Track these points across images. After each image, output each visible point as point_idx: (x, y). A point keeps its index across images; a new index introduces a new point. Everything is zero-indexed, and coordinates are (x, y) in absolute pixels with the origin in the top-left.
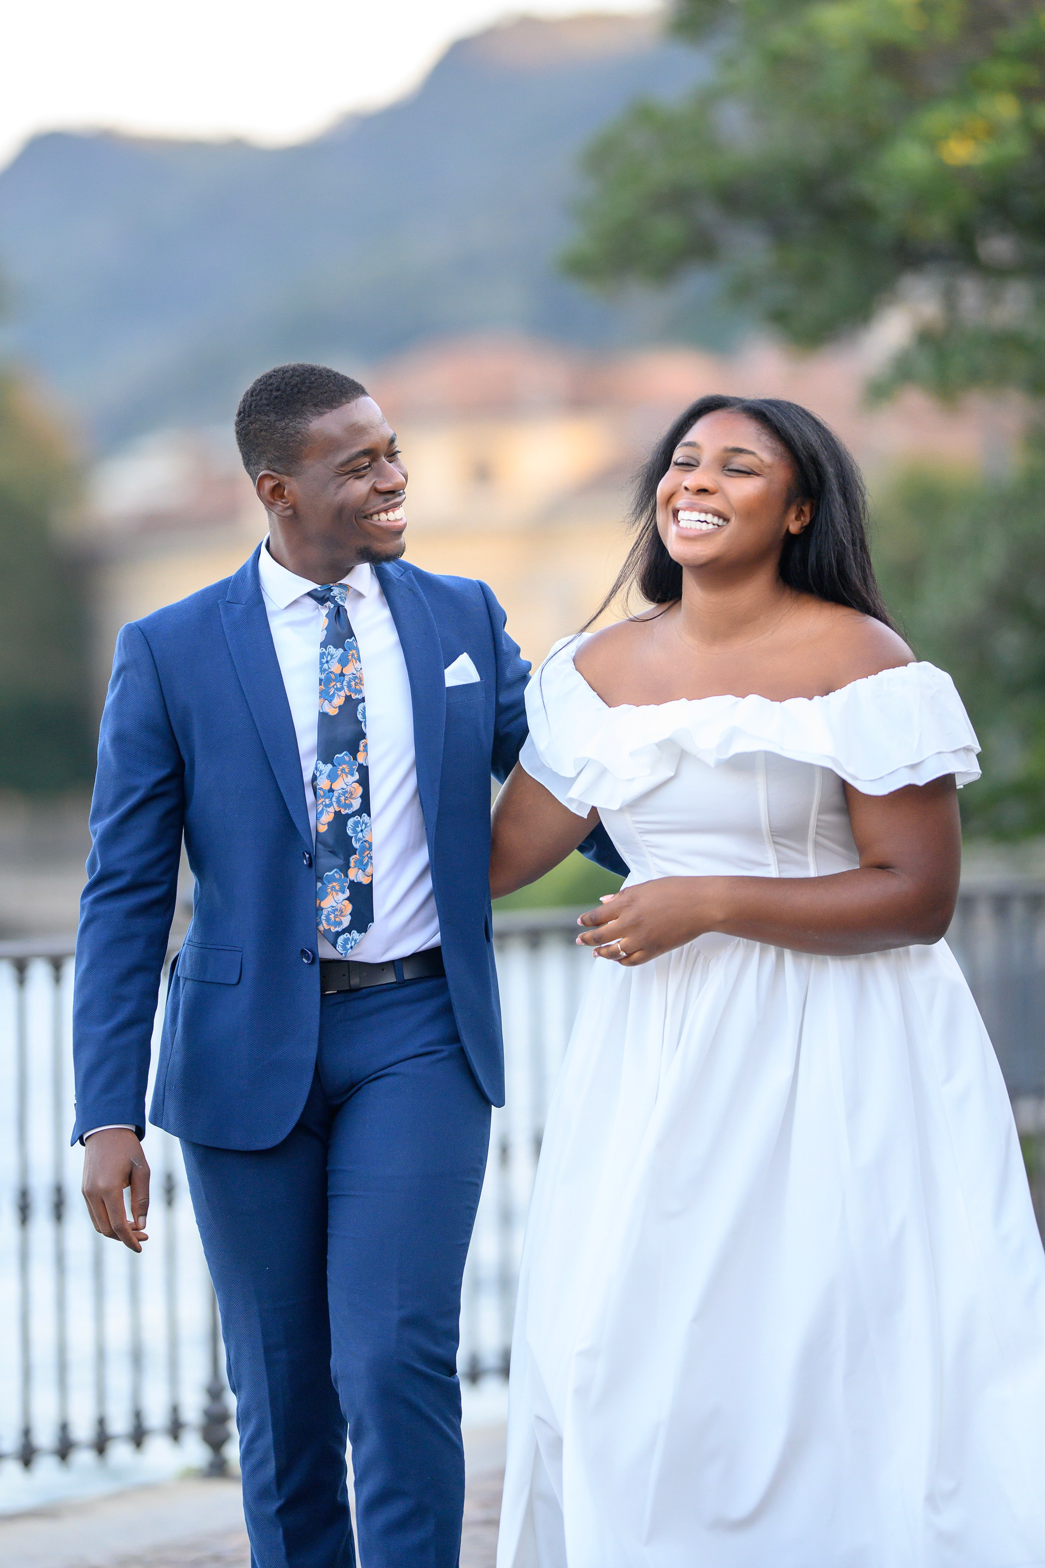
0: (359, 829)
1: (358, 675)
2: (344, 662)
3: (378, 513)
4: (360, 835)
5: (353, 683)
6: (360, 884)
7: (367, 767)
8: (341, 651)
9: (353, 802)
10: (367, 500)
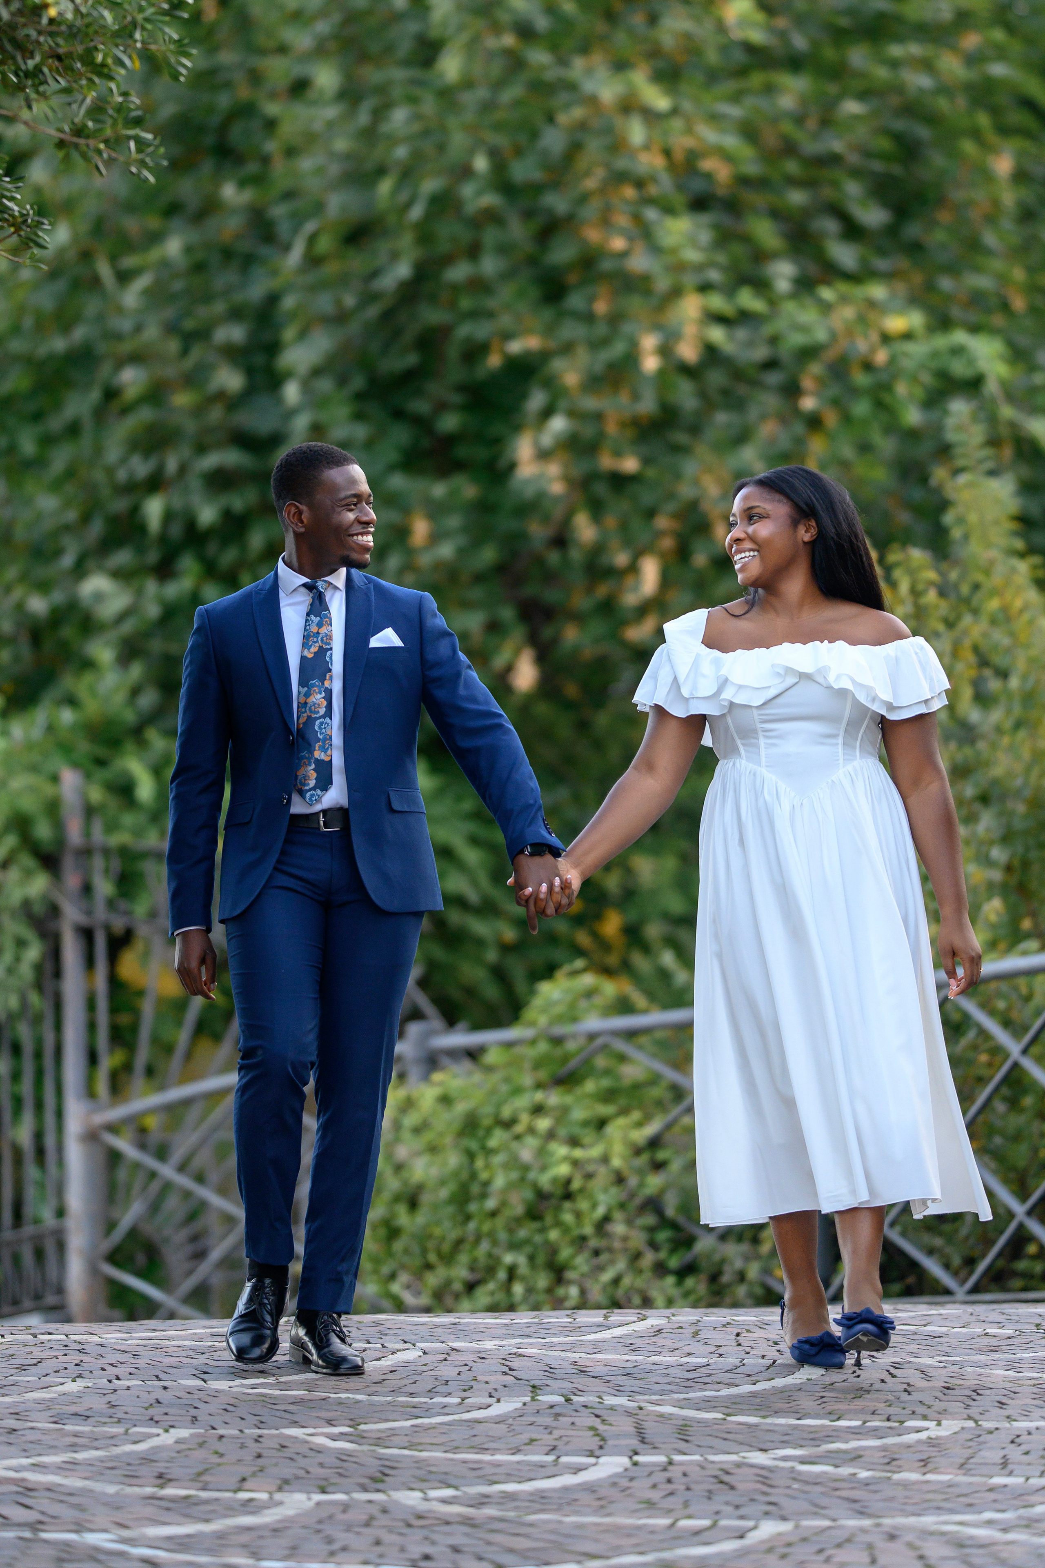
0: (323, 727)
1: (329, 634)
2: (320, 625)
3: (357, 535)
4: (324, 731)
5: (325, 639)
6: (323, 761)
7: (331, 690)
8: (318, 618)
9: (320, 710)
10: (351, 525)
